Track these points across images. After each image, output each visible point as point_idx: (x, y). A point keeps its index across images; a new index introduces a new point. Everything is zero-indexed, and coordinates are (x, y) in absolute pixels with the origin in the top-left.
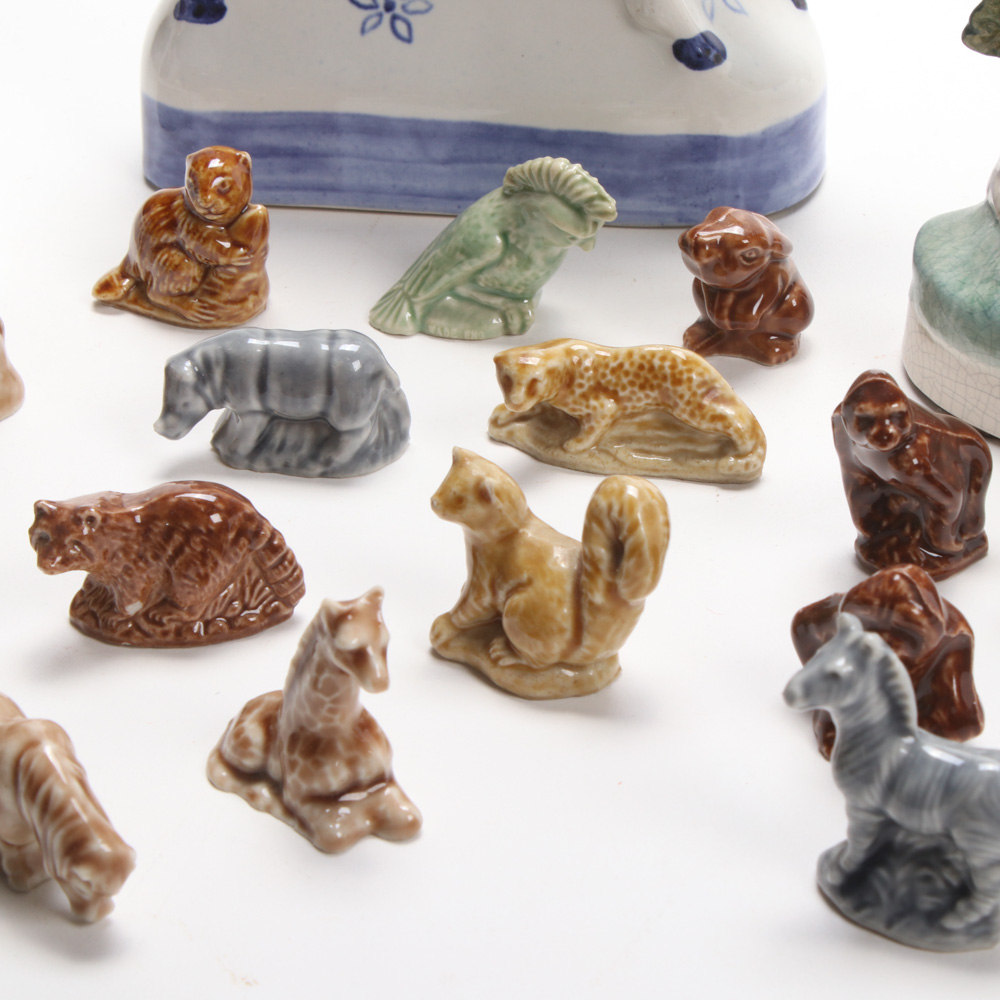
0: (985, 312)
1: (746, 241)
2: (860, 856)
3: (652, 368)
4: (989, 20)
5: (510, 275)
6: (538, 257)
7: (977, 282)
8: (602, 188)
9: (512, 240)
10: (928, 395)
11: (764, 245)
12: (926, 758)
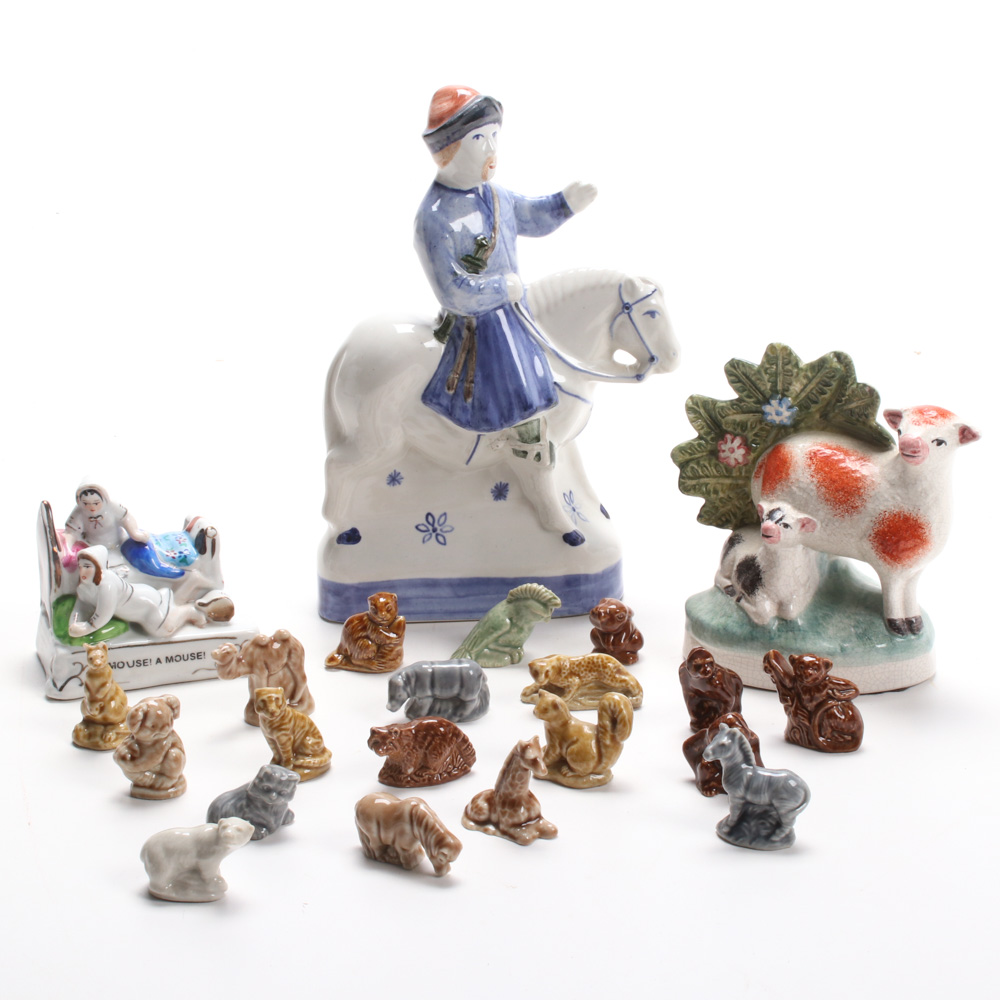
0: (724, 629)
1: (618, 611)
4: (709, 511)
6: (526, 627)
7: (719, 618)
8: (555, 595)
9: (514, 621)
11: (625, 611)
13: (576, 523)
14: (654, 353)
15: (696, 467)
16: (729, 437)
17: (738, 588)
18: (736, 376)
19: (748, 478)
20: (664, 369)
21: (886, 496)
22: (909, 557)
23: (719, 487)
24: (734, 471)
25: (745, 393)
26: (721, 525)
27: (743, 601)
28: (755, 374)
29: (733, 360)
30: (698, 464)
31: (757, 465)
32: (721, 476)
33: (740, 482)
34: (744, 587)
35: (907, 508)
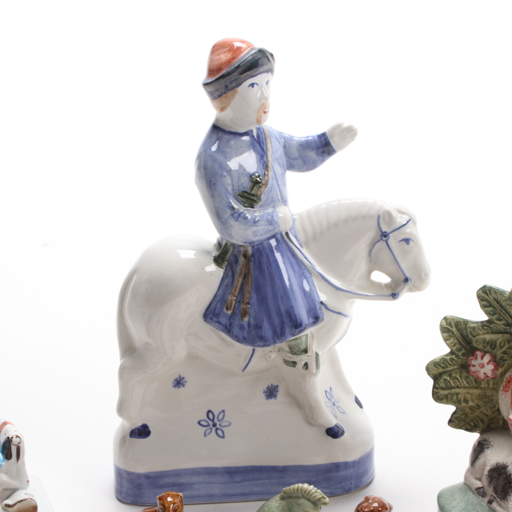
4: (459, 417)
8: (323, 494)
13: (336, 417)
14: (408, 275)
15: (448, 378)
16: (479, 354)
17: (490, 491)
18: (487, 301)
19: (496, 389)
20: (416, 288)
23: (468, 397)
24: (483, 383)
25: (496, 316)
26: (470, 429)
27: (494, 505)
28: (506, 300)
29: (485, 287)
30: (450, 376)
31: (505, 380)
32: (470, 387)
33: (489, 393)
34: (496, 491)
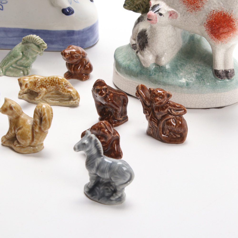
0: (128, 67)
1: (76, 53)
2: (92, 185)
3: (54, 81)
4: (129, 2)
5: (24, 62)
6: (30, 57)
7: (127, 61)
8: (44, 41)
9: (24, 54)
10: (117, 87)
11: (80, 53)
12: (105, 162)
13: (71, 3)
17: (138, 46)
21: (215, 2)
22: (225, 37)
26: (136, 11)
27: (139, 53)
34: (140, 46)
35: (226, 10)
